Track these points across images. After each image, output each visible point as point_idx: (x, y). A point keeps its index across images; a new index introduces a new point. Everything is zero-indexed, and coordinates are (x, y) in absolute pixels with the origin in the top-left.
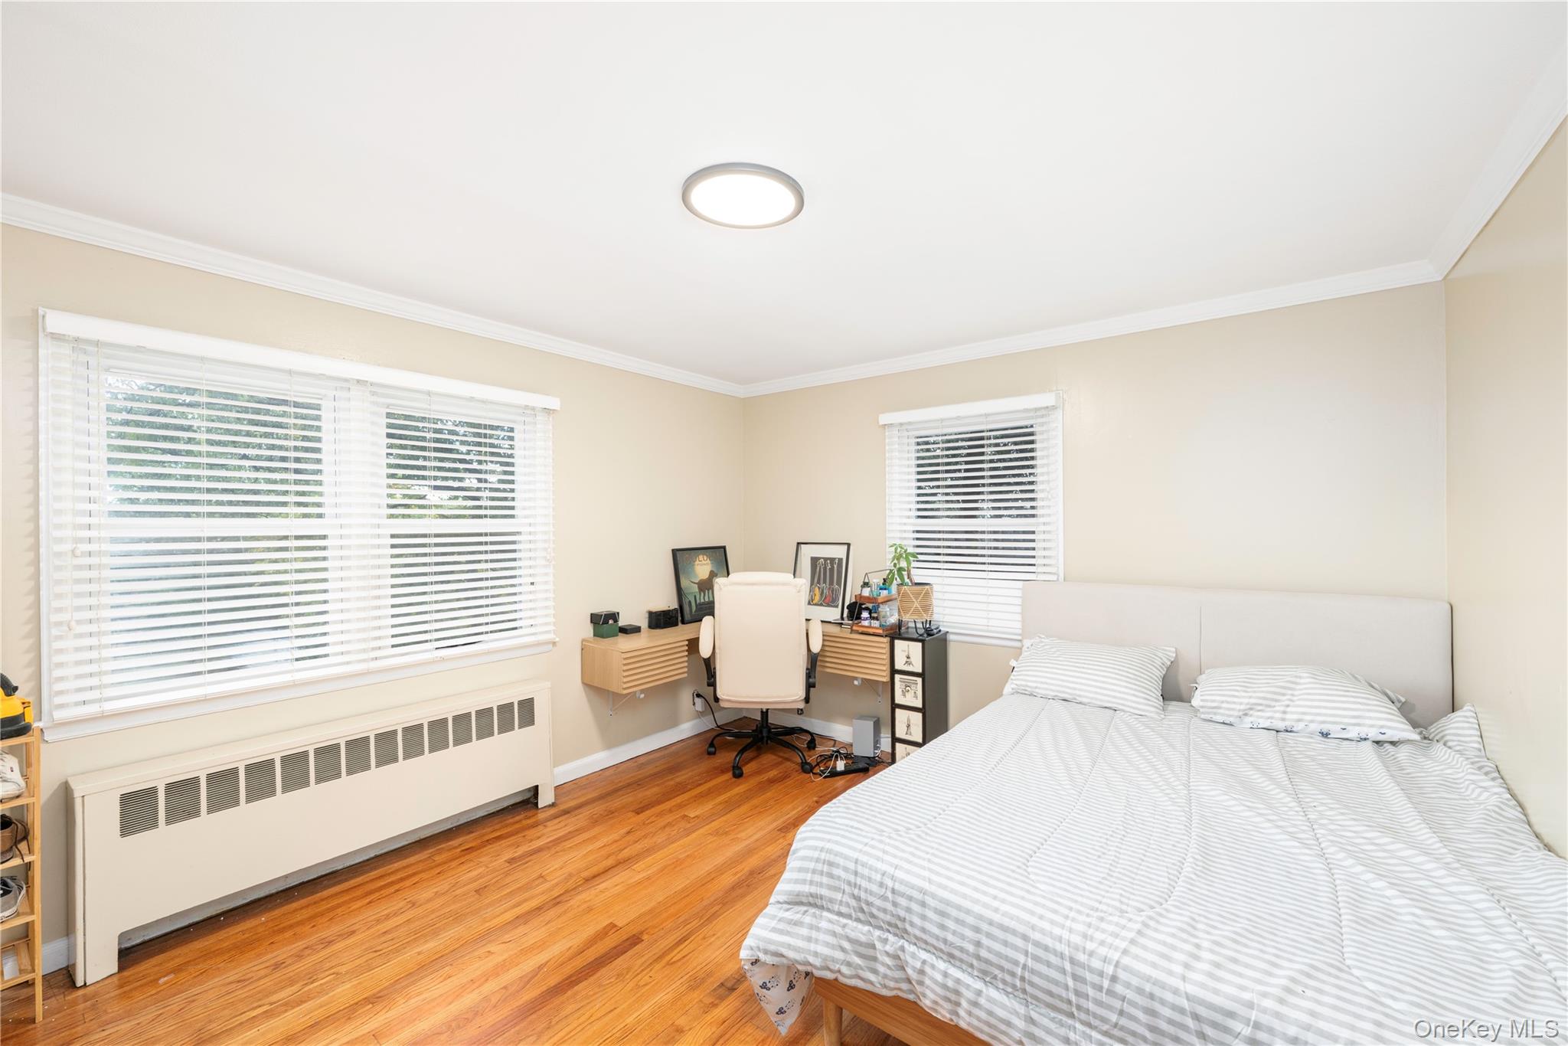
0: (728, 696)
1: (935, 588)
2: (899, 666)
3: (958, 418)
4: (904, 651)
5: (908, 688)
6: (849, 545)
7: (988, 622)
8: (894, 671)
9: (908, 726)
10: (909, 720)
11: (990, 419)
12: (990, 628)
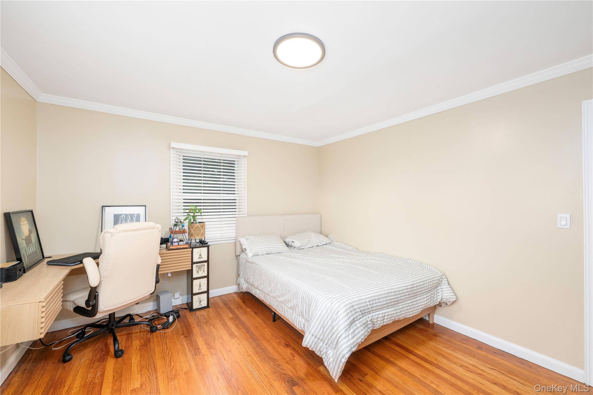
0: (108, 307)
1: (206, 223)
2: (195, 260)
3: (211, 153)
4: (199, 253)
5: (200, 269)
6: (145, 206)
7: (222, 235)
8: (193, 263)
9: (200, 286)
10: (200, 283)
11: (223, 155)
12: (223, 237)
